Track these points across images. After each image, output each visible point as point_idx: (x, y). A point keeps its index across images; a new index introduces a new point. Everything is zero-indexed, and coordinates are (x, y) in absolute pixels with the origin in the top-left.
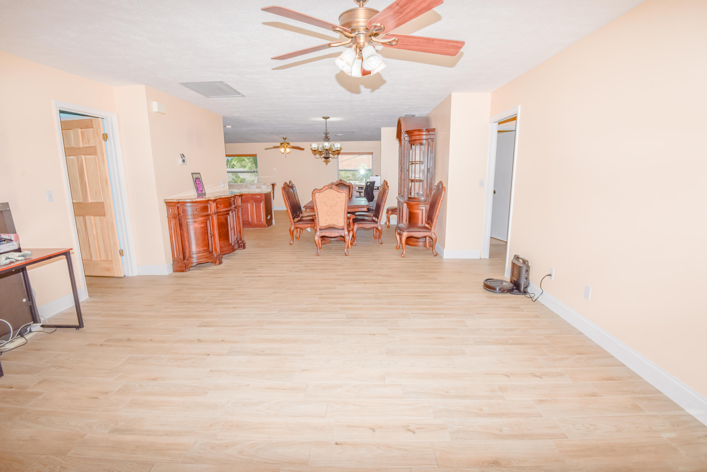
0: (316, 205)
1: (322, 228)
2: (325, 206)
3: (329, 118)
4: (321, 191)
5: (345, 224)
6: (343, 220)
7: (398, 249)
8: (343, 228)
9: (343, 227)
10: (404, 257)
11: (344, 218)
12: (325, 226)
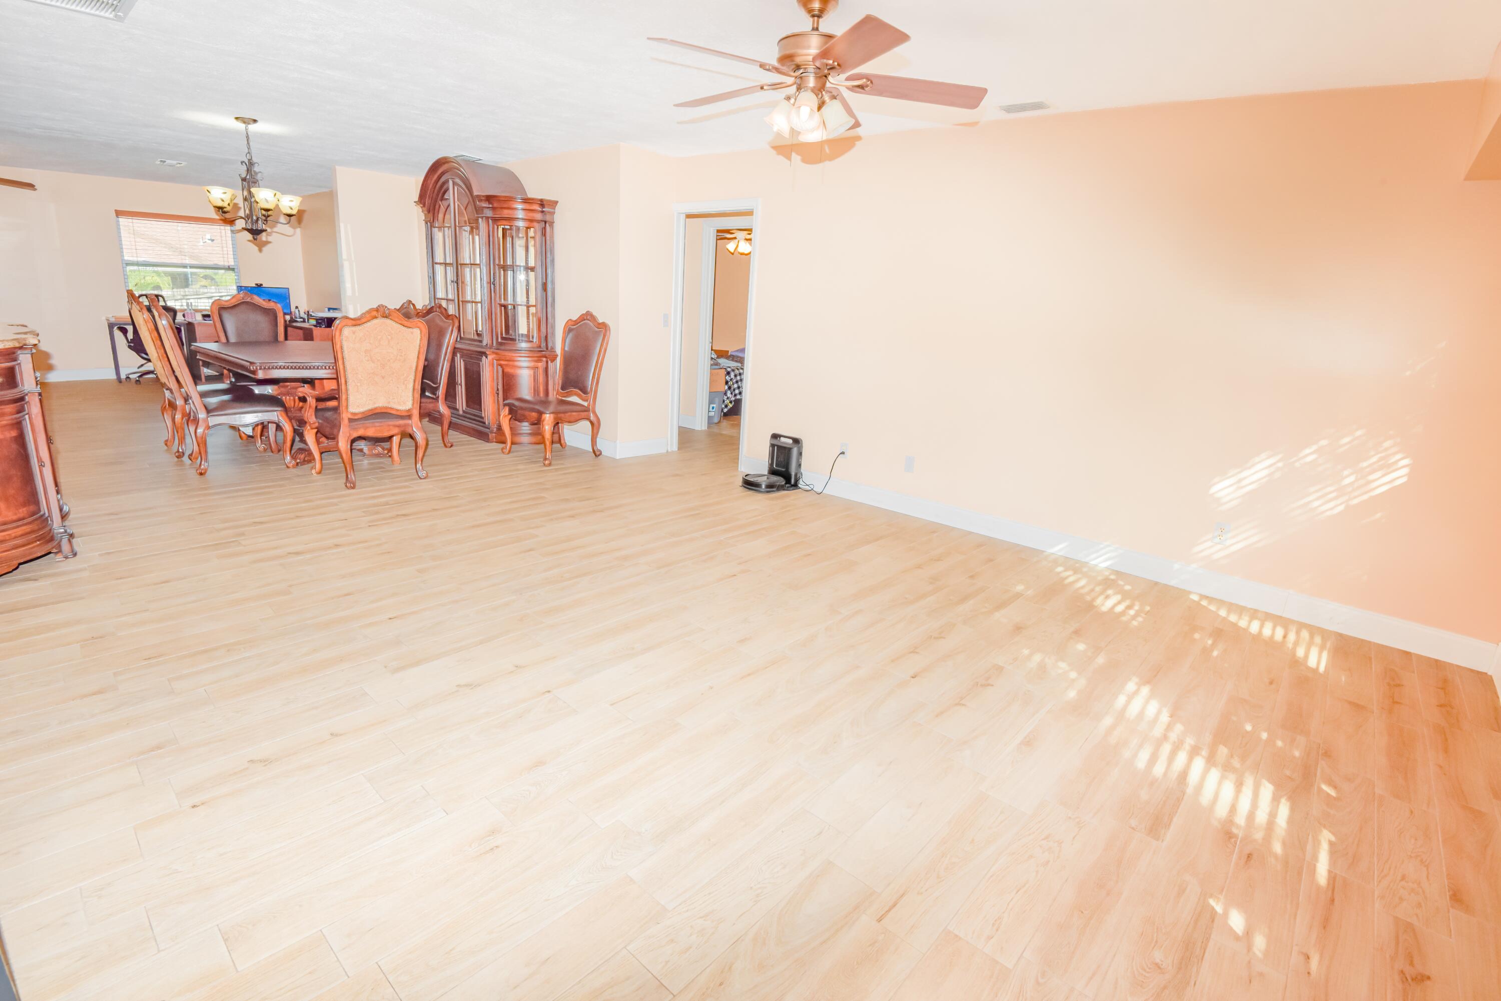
0: (343, 358)
1: (356, 418)
2: (368, 361)
3: (255, 121)
4: (358, 322)
5: (415, 405)
6: (410, 394)
7: (508, 454)
8: (409, 414)
9: (409, 410)
10: (550, 465)
11: (414, 389)
12: (363, 413)
